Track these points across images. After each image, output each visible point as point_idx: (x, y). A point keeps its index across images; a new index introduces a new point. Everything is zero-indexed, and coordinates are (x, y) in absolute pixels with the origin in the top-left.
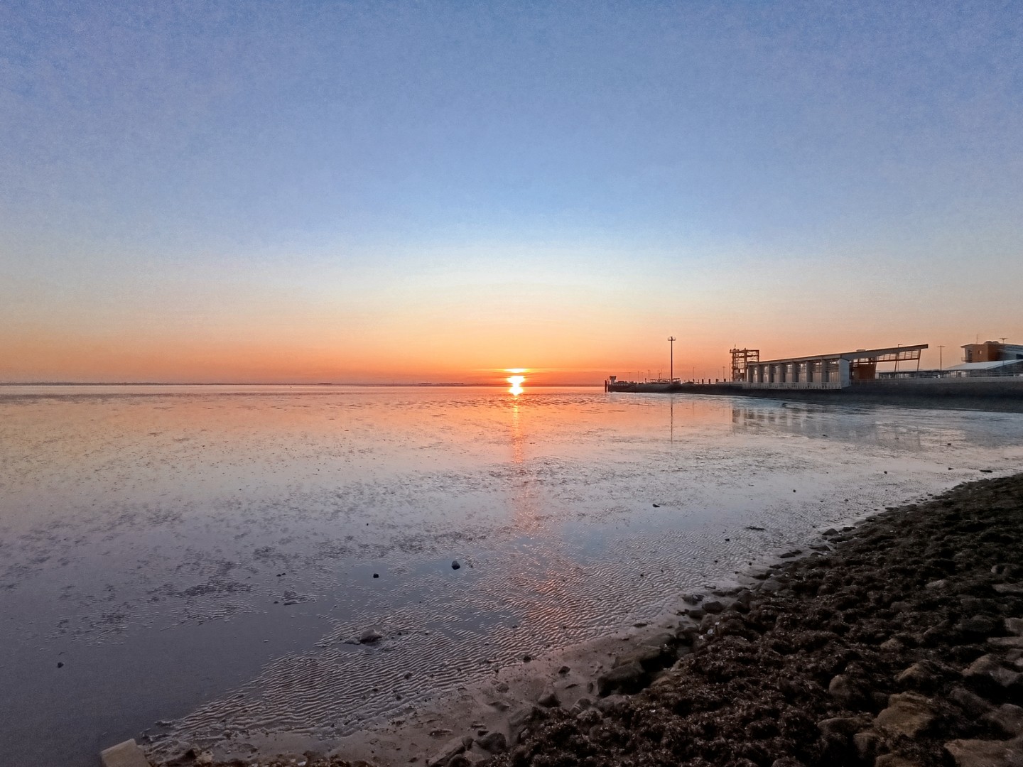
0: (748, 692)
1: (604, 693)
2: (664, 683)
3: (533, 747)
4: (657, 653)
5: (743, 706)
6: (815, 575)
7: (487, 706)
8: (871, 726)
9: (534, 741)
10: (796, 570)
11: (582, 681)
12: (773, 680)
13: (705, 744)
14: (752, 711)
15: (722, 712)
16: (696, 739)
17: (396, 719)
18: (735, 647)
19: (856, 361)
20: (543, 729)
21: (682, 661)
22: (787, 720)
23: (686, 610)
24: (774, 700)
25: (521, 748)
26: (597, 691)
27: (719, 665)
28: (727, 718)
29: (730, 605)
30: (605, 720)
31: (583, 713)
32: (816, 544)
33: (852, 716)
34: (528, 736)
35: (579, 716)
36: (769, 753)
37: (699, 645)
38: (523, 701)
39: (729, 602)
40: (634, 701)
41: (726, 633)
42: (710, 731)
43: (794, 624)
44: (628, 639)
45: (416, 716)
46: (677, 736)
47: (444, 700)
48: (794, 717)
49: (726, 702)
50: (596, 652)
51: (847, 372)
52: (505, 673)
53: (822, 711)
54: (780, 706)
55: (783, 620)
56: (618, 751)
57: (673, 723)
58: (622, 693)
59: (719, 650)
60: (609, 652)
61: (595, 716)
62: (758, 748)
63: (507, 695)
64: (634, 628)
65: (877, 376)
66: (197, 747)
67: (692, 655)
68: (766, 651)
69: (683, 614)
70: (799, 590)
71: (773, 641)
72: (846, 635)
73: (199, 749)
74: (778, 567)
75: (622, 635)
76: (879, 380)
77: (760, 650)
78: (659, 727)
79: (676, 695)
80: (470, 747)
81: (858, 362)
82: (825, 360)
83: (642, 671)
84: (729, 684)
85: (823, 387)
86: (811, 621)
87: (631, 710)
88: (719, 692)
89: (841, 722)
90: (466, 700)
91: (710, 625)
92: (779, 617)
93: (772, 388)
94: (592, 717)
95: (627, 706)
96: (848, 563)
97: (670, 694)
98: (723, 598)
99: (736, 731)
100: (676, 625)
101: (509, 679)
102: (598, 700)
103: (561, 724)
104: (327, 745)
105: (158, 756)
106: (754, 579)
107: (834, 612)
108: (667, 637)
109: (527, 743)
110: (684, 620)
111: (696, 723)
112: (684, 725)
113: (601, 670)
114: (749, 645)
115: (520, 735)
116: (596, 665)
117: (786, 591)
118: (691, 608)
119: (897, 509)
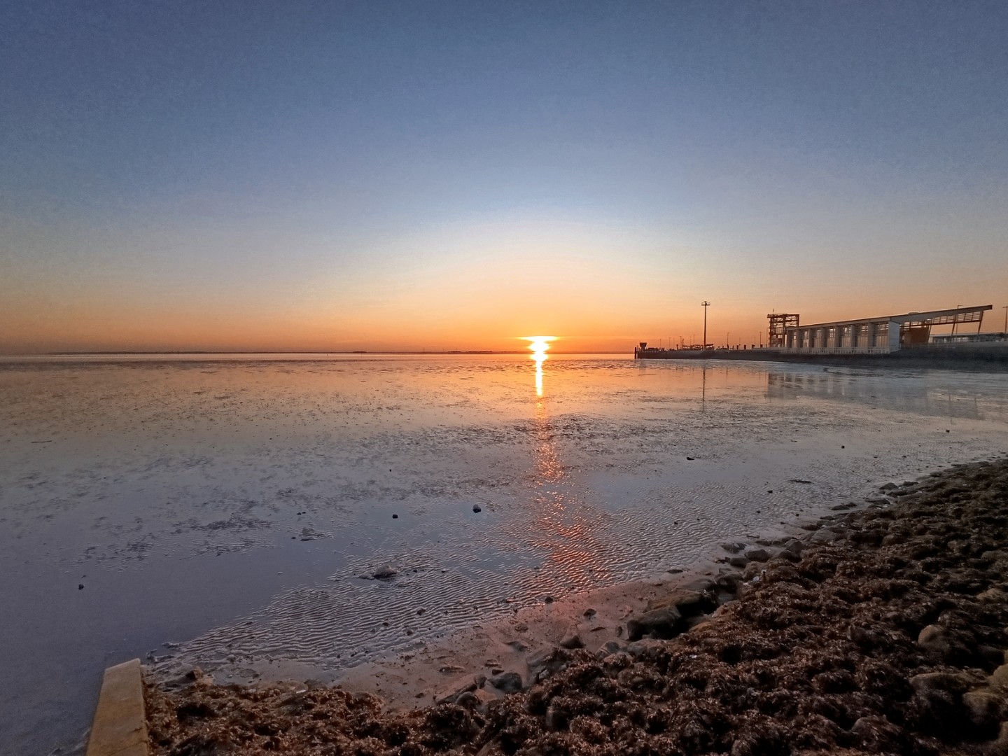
0: (810, 641)
1: (635, 637)
2: (705, 628)
3: (552, 688)
4: (697, 598)
5: (807, 655)
6: (878, 526)
7: (504, 645)
8: (986, 685)
9: (553, 682)
10: (853, 521)
11: (611, 625)
12: (843, 629)
13: (762, 695)
14: (820, 661)
15: (780, 660)
16: (751, 689)
17: (405, 654)
18: (788, 593)
19: (907, 324)
20: (564, 670)
21: (726, 606)
22: (870, 673)
23: (726, 558)
24: (846, 651)
25: (538, 689)
26: (626, 635)
27: (772, 612)
28: (788, 668)
29: (778, 553)
30: (636, 665)
31: (611, 656)
32: (874, 498)
33: (955, 672)
34: (548, 677)
35: (606, 660)
36: (849, 710)
37: (745, 592)
38: (544, 642)
39: (776, 552)
40: (672, 647)
41: (776, 579)
42: (766, 681)
43: (860, 572)
44: (661, 585)
45: (426, 652)
46: (726, 685)
47: (457, 637)
48: (877, 670)
49: (784, 650)
50: (625, 595)
51: (898, 336)
52: (525, 613)
53: (913, 664)
54: (854, 657)
55: (845, 567)
56: (652, 698)
57: (720, 670)
58: (655, 637)
59: (770, 596)
60: (641, 597)
61: (624, 660)
62: (834, 703)
63: (526, 635)
64: (668, 574)
65: (930, 340)
66: (199, 669)
67: (737, 601)
68: (829, 598)
69: (723, 561)
70: (858, 540)
71: (836, 589)
72: (930, 584)
73: (201, 671)
74: (830, 518)
75: (655, 580)
76: (933, 344)
77: (821, 597)
78: (703, 674)
79: (721, 641)
80: (482, 686)
81: (910, 326)
82: (872, 323)
83: (679, 616)
84: (786, 632)
85: (869, 351)
86: (882, 569)
87: (666, 654)
88: (774, 640)
89: (942, 678)
90: (480, 637)
91: (756, 572)
92: (840, 565)
93: (812, 353)
94: (621, 661)
95: (663, 650)
96: (916, 515)
97: (714, 640)
98: (770, 547)
99: (802, 682)
100: (716, 572)
101: (528, 619)
102: (628, 644)
103: (585, 665)
104: (331, 675)
105: (159, 676)
106: (803, 530)
107: (908, 562)
108: (706, 582)
109: (545, 684)
110: (725, 567)
111: (748, 671)
112: (735, 673)
113: (630, 615)
114: (806, 592)
115: (538, 675)
116: (625, 608)
117: (843, 541)
118: (731, 556)
119: (966, 466)
